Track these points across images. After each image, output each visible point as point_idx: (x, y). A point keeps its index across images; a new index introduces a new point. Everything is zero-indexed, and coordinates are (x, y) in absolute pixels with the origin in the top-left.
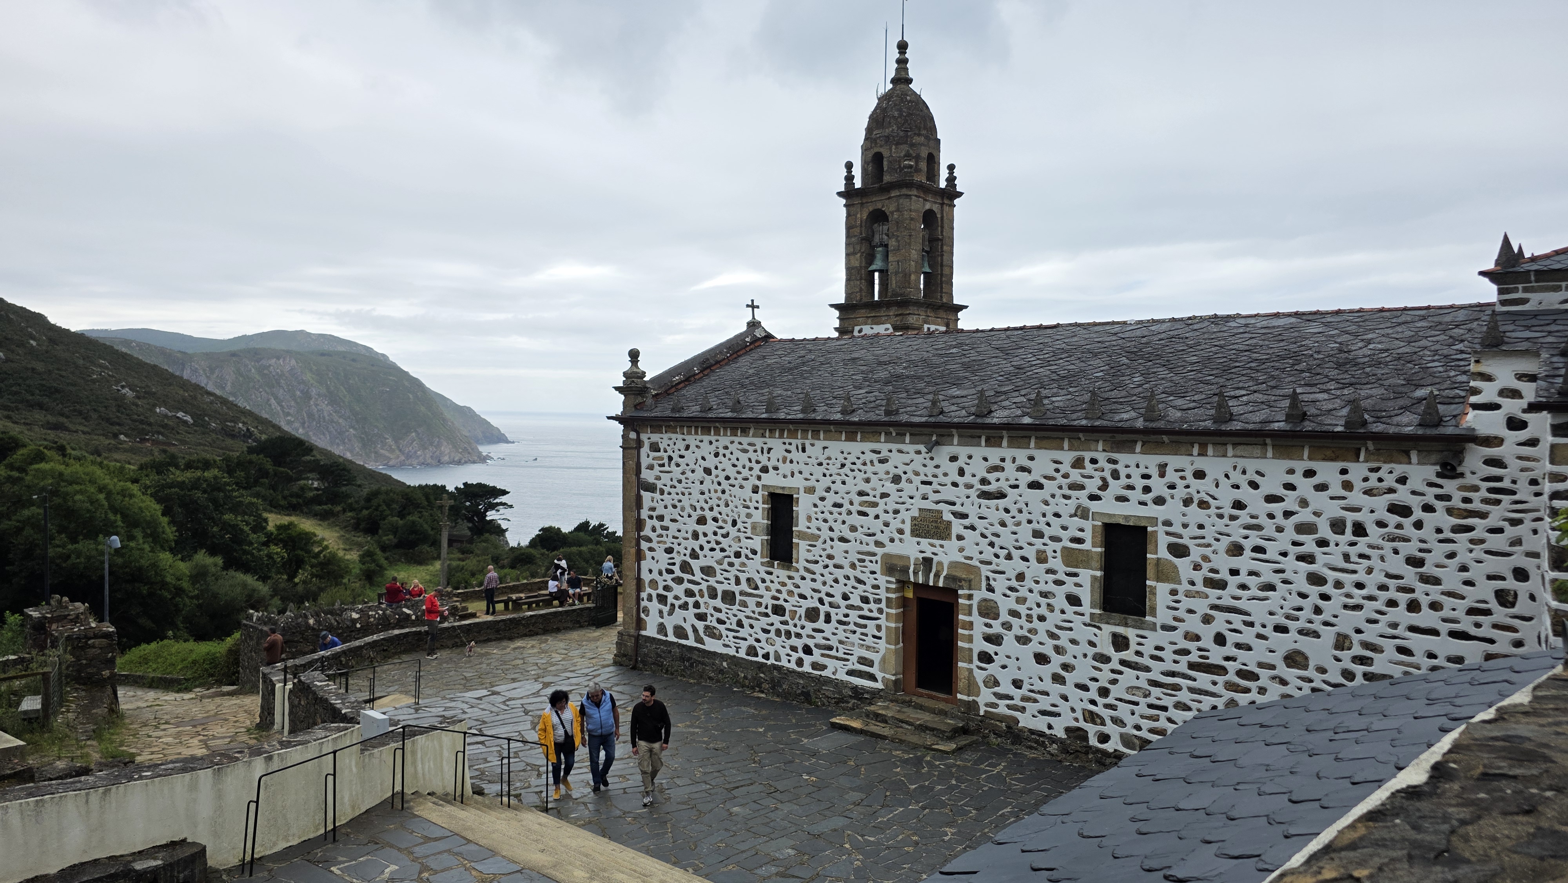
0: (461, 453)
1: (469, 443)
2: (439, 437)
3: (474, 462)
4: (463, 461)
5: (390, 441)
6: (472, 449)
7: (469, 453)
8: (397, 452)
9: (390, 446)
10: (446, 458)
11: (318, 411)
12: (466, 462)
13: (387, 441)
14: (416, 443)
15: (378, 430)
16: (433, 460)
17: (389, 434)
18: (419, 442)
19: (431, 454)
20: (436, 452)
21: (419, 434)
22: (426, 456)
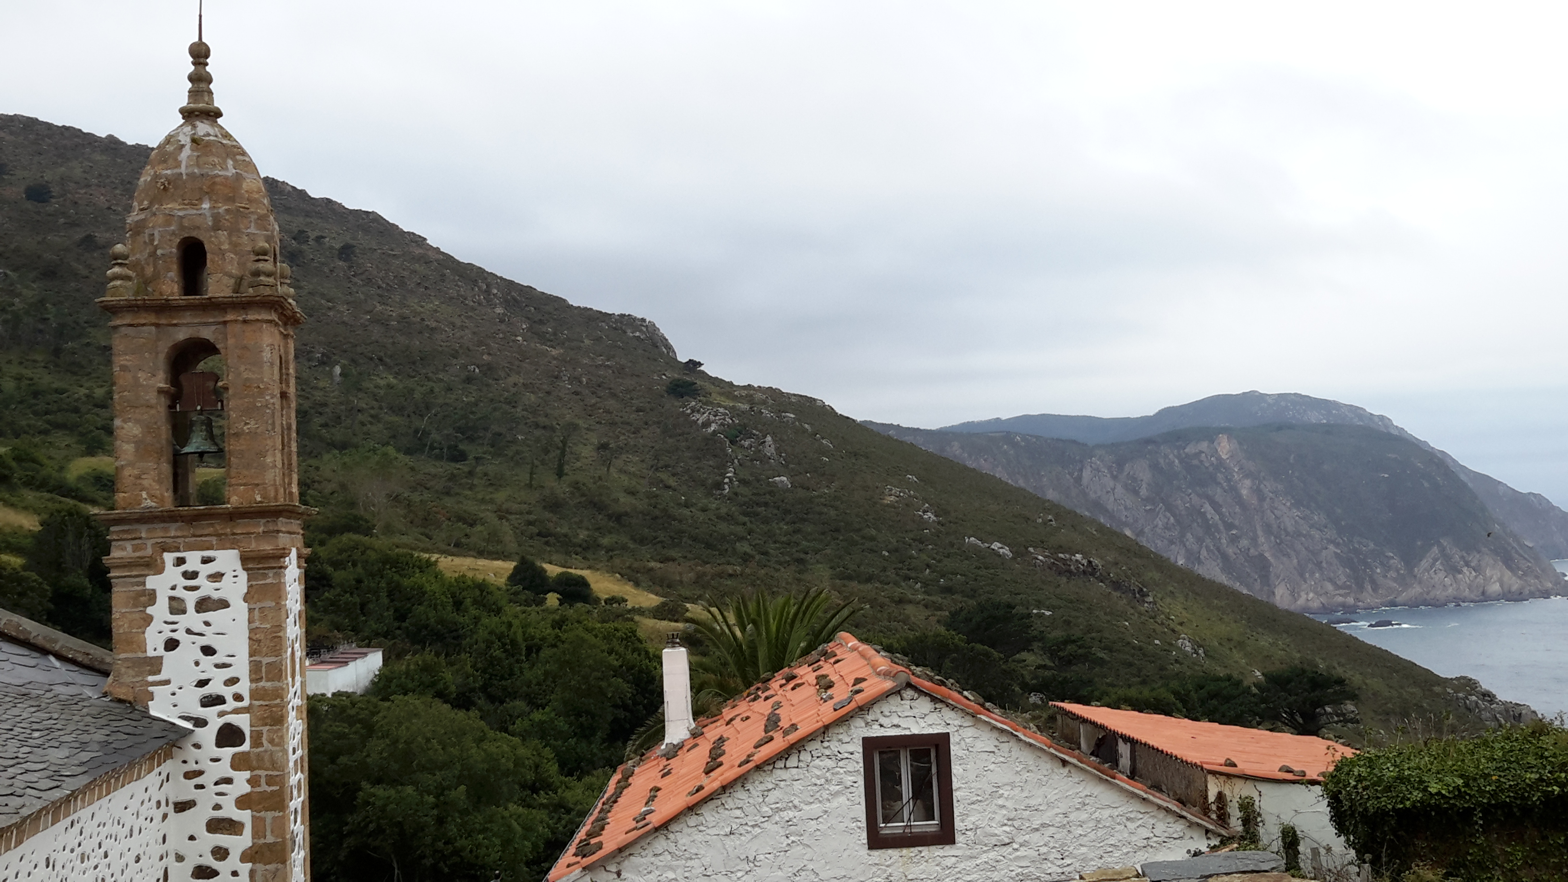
1: (1538, 559)
2: (1479, 552)
4: (1527, 593)
5: (1395, 562)
6: (1543, 569)
7: (1537, 577)
8: (1411, 580)
9: (1397, 570)
10: (1495, 588)
11: (1277, 518)
12: (1532, 596)
13: (1392, 561)
14: (1441, 563)
15: (1376, 545)
16: (1472, 591)
17: (1394, 551)
18: (1446, 561)
19: (1468, 582)
20: (1476, 578)
21: (1444, 548)
22: (1460, 586)
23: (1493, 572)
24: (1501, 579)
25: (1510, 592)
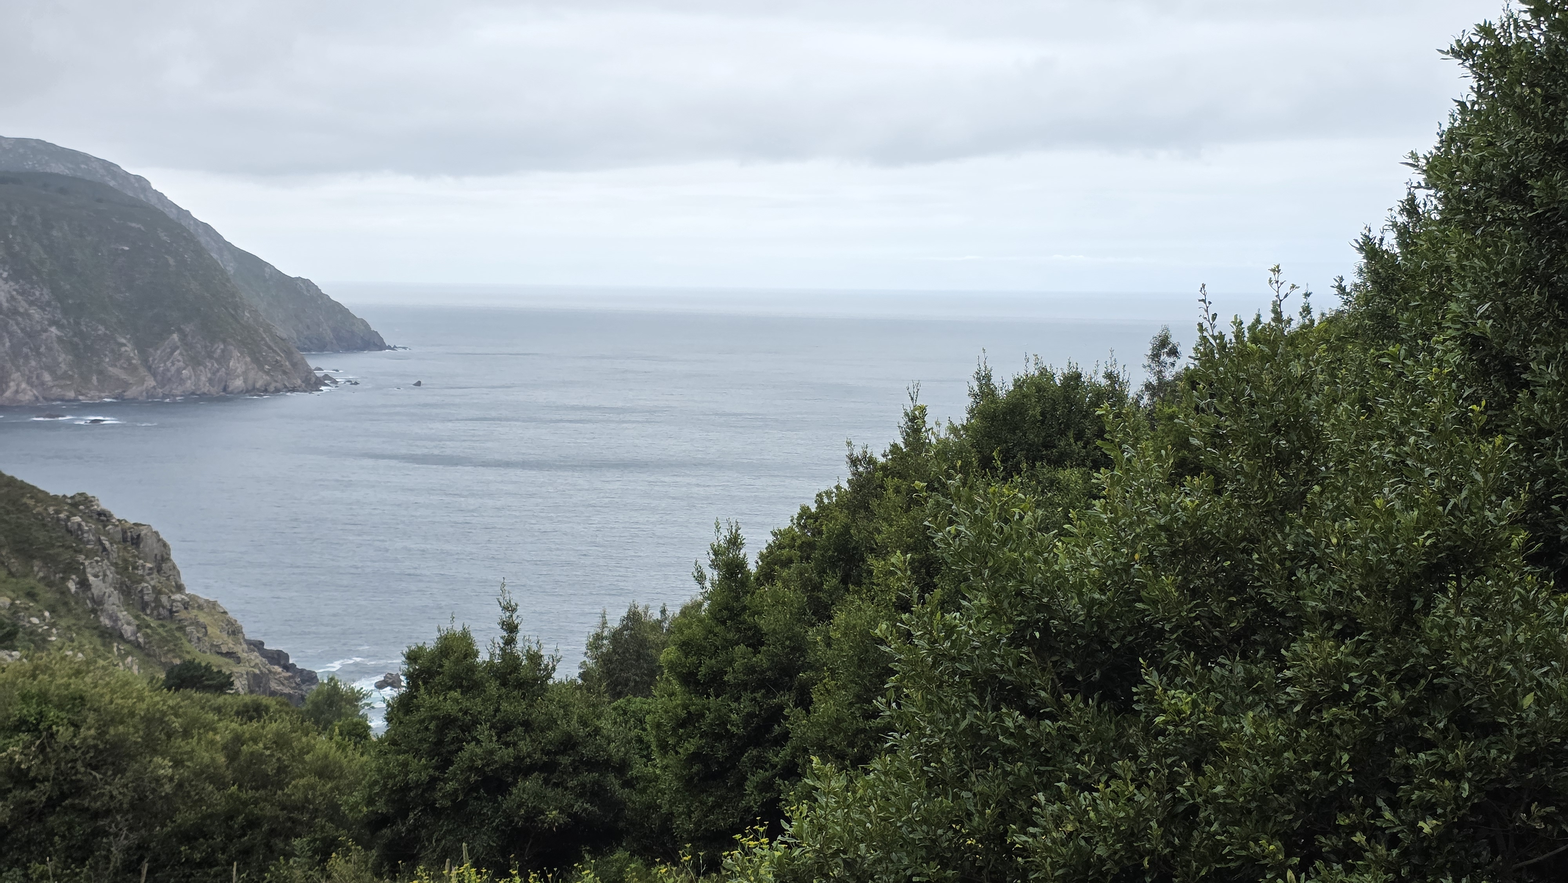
0: (267, 373)
1: (289, 354)
2: (224, 341)
3: (293, 390)
4: (272, 388)
5: (129, 349)
6: (294, 365)
7: (285, 373)
8: (143, 371)
9: (129, 359)
10: (239, 383)
12: (277, 390)
13: (123, 349)
14: (181, 354)
15: (106, 329)
16: (213, 387)
17: (128, 336)
18: (186, 351)
19: (209, 375)
20: (218, 370)
21: (186, 336)
22: (199, 380)
23: (237, 365)
24: (245, 373)
25: (254, 388)
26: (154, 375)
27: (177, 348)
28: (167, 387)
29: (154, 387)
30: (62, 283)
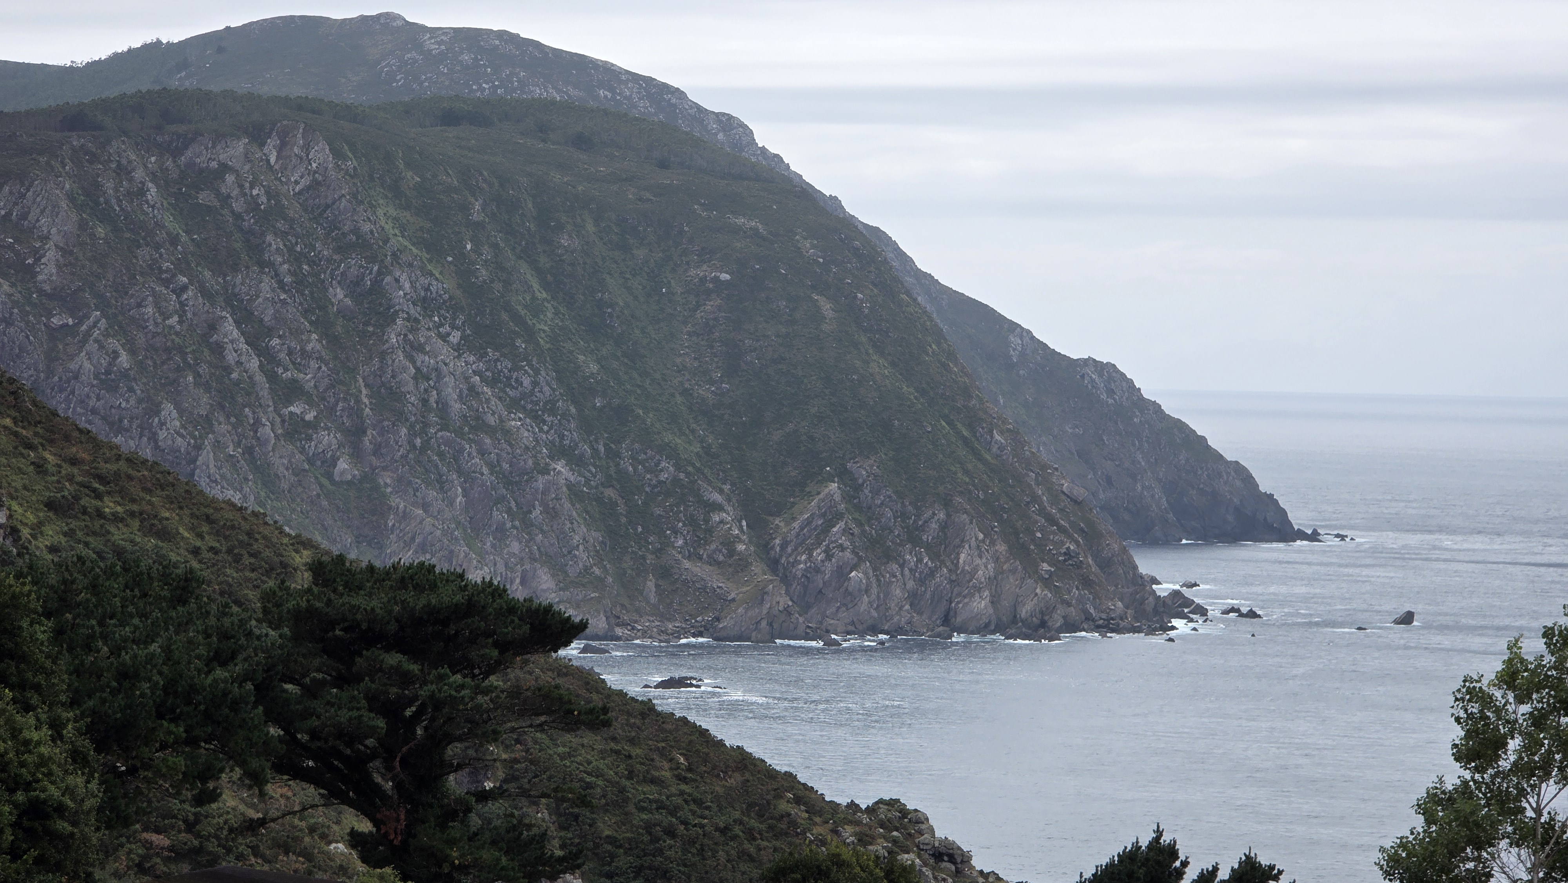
1: (1094, 536)
4: (1056, 619)
9: (728, 542)
13: (716, 517)
15: (678, 468)
16: (920, 613)
17: (727, 487)
18: (860, 524)
19: (911, 584)
20: (932, 573)
21: (858, 488)
22: (887, 595)
23: (978, 561)
24: (994, 581)
25: (1015, 619)
26: (786, 580)
27: (839, 516)
28: (813, 611)
29: (787, 611)
30: (581, 358)
